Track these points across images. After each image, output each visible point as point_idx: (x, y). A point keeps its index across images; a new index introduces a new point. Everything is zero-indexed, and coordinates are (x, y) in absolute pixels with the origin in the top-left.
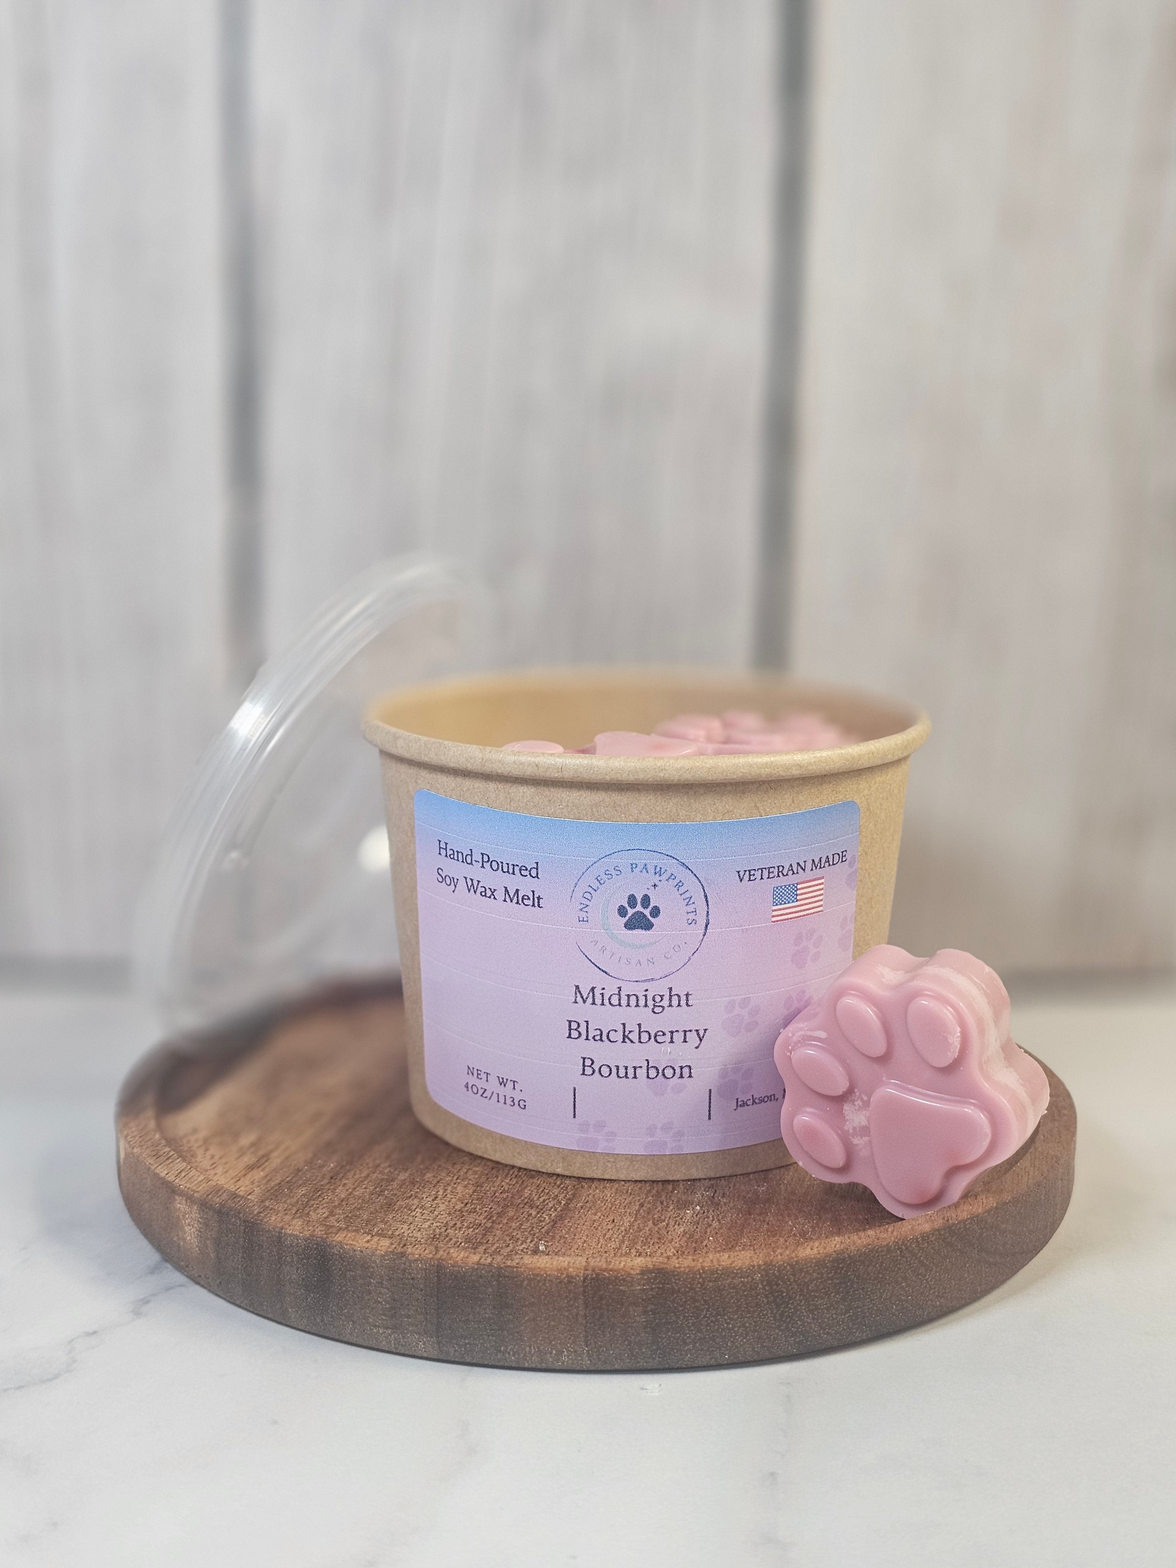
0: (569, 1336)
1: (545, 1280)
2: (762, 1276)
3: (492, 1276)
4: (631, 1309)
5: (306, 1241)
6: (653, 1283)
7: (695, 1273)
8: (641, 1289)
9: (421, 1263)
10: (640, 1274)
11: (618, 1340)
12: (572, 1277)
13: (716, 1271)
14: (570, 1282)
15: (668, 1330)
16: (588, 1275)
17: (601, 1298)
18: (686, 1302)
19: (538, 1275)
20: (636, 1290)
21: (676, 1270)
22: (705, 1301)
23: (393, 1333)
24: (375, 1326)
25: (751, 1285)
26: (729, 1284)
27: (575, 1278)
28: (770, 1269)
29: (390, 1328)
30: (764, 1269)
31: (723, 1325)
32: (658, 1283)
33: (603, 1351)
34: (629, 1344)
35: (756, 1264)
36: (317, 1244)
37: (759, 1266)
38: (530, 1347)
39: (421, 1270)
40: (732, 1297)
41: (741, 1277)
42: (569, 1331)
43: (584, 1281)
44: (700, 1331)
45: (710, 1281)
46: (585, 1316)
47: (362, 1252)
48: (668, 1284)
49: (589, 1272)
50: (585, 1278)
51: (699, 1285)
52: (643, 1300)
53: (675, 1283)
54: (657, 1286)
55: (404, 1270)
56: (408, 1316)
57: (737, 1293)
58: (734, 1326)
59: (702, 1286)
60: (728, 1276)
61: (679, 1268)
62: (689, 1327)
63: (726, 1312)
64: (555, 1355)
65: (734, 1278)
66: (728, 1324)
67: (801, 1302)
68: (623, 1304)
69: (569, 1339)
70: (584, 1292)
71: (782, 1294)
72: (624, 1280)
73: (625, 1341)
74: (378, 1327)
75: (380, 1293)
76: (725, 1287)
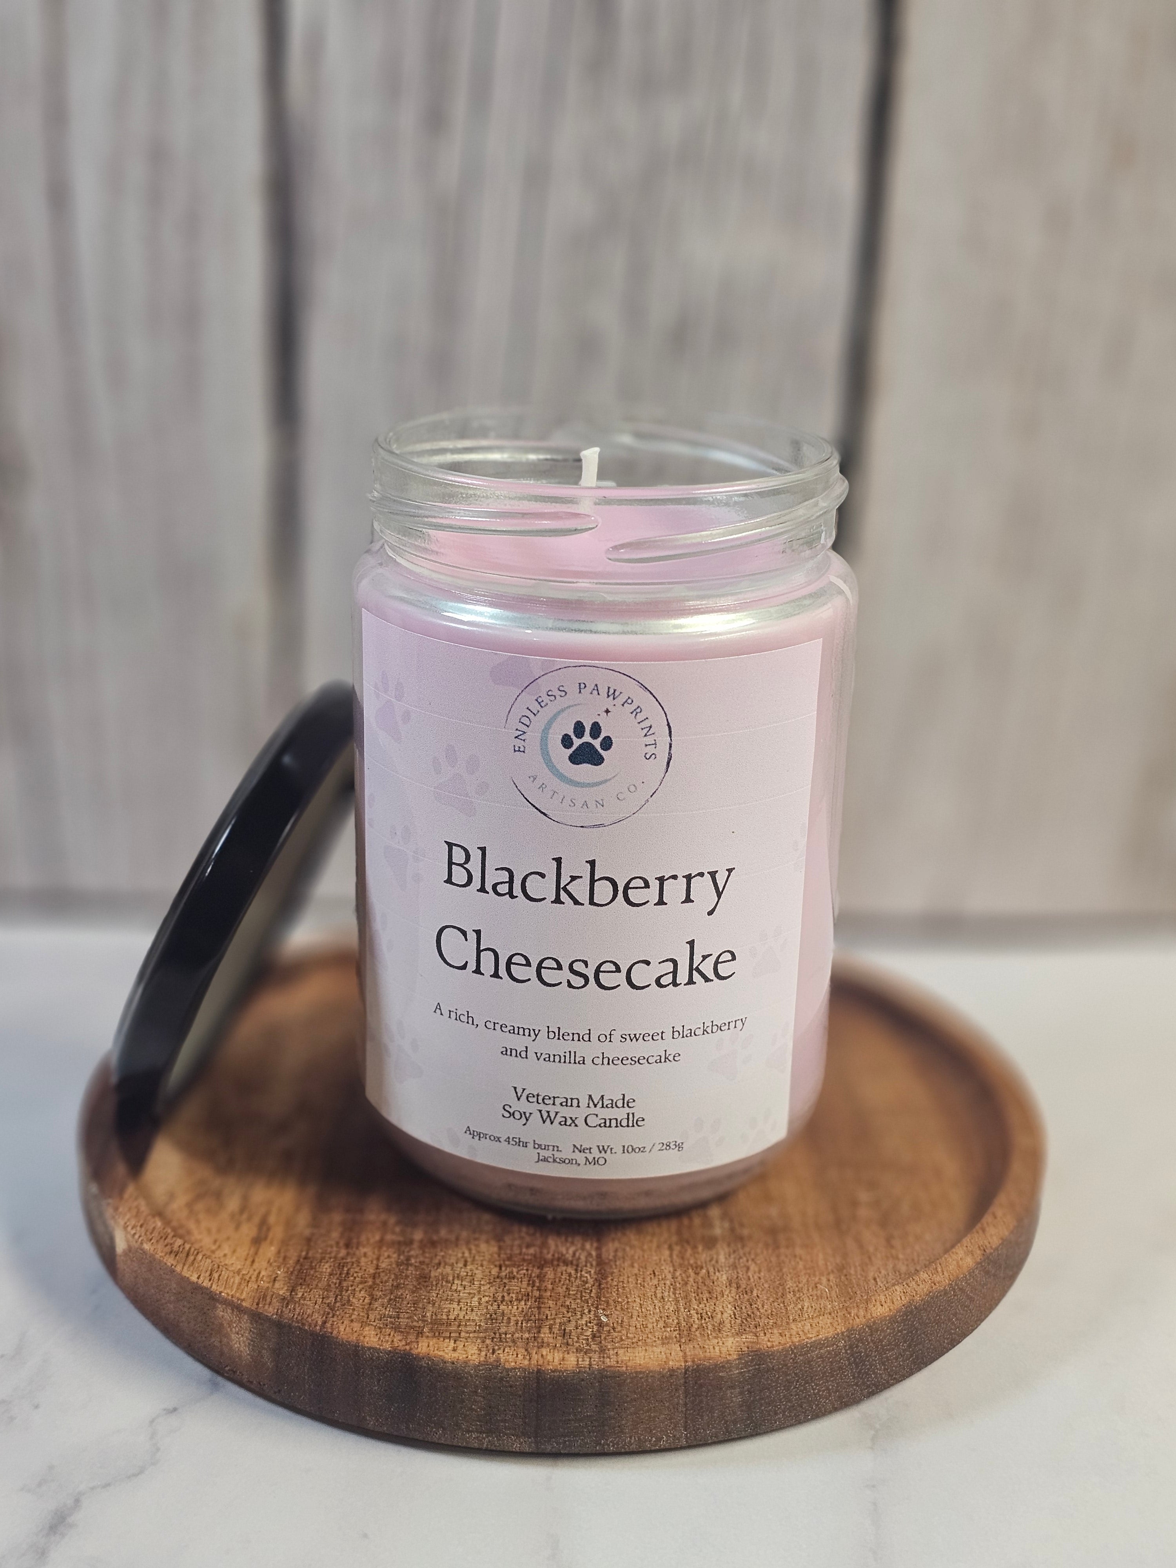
0: (669, 1424)
1: (647, 1376)
2: (845, 1342)
3: (595, 1378)
4: (728, 1392)
5: (388, 1355)
6: (750, 1366)
7: (787, 1351)
8: (738, 1373)
9: (519, 1371)
10: (738, 1359)
11: (715, 1421)
12: (673, 1370)
13: (806, 1345)
14: (671, 1375)
15: (761, 1405)
16: (689, 1367)
17: (701, 1386)
18: (778, 1378)
19: (641, 1372)
20: (734, 1374)
21: (770, 1350)
22: (796, 1374)
23: (487, 1437)
24: (468, 1431)
25: (835, 1353)
26: (817, 1355)
27: (677, 1372)
28: (852, 1334)
29: (484, 1433)
30: (847, 1336)
31: (810, 1392)
32: (754, 1365)
33: (700, 1433)
34: (725, 1423)
35: (840, 1332)
36: (401, 1358)
37: (843, 1333)
38: (631, 1438)
39: (520, 1378)
40: (819, 1366)
41: (827, 1347)
42: (670, 1419)
43: (685, 1373)
44: (790, 1401)
45: (800, 1355)
46: (686, 1404)
47: (453, 1363)
48: (763, 1364)
49: (690, 1364)
50: (686, 1370)
51: (791, 1361)
52: (740, 1382)
53: (770, 1362)
54: (753, 1367)
55: (501, 1379)
56: (505, 1421)
57: (823, 1361)
58: (819, 1391)
59: (793, 1361)
60: (816, 1348)
61: (773, 1346)
62: (781, 1400)
63: (813, 1379)
64: (655, 1441)
65: (821, 1348)
66: (814, 1390)
67: (876, 1357)
68: (721, 1389)
69: (669, 1426)
70: (686, 1382)
71: (861, 1354)
72: (723, 1367)
73: (722, 1421)
74: (471, 1432)
75: (475, 1401)
76: (813, 1358)
